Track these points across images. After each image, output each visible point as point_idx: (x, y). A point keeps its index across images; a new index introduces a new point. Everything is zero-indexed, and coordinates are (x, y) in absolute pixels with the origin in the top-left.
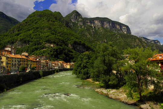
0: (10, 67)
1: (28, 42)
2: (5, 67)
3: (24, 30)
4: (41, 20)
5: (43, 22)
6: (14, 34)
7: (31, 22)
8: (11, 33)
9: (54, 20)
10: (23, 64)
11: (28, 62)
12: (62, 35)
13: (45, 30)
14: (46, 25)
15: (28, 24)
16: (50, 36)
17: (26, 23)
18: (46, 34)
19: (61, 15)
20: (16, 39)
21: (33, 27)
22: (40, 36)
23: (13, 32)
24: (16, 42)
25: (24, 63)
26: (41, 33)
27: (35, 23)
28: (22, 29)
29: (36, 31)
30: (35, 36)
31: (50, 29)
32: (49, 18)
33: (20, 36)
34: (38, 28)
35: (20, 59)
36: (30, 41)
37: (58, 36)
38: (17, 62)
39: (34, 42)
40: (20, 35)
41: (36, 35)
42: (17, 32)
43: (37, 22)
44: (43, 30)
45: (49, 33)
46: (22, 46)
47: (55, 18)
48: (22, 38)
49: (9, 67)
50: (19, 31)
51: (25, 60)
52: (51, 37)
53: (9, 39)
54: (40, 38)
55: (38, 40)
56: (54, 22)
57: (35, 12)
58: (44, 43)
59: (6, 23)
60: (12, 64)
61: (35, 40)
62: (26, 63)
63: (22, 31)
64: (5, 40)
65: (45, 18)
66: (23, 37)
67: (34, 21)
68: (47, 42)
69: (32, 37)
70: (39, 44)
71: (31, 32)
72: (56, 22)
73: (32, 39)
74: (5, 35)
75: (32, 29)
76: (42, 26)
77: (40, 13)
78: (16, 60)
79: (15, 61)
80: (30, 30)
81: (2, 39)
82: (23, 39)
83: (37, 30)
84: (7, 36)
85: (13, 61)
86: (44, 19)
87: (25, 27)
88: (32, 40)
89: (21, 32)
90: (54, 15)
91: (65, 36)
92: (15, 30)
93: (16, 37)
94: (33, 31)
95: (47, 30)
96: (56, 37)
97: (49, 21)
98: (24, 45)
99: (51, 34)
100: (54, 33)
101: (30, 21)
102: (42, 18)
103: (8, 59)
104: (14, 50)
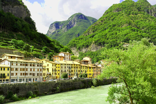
0: (59, 74)
1: (104, 44)
2: (52, 74)
3: (99, 30)
4: (119, 15)
5: (121, 17)
6: (89, 36)
7: (107, 20)
8: (86, 35)
9: (137, 11)
10: (76, 71)
11: (81, 68)
12: (147, 30)
13: (124, 27)
14: (124, 20)
15: (104, 22)
16: (130, 33)
17: (102, 21)
18: (125, 32)
19: (148, 3)
20: (90, 41)
21: (109, 25)
22: (117, 35)
23: (89, 34)
24: (91, 45)
25: (76, 69)
26: (118, 32)
27: (112, 20)
28: (97, 29)
29: (112, 30)
30: (111, 36)
31: (130, 25)
32: (129, 11)
33: (95, 38)
34: (114, 25)
35: (70, 65)
36: (105, 43)
37: (140, 32)
38: (67, 69)
39: (109, 43)
40: (95, 36)
41: (112, 34)
42: (92, 34)
43: (115, 18)
44: (122, 27)
45: (128, 30)
46: (97, 49)
47: (138, 9)
48: (96, 39)
49: (57, 74)
50: (94, 32)
51: (78, 66)
52: (130, 35)
53: (84, 42)
54: (117, 37)
55: (114, 40)
56: (136, 14)
57: (112, 6)
58: (121, 43)
59: (85, 24)
60: (61, 71)
61: (111, 40)
62: (80, 69)
63: (98, 31)
64: (80, 44)
65: (124, 11)
66: (98, 39)
67: (110, 18)
68: (125, 42)
69: (108, 37)
70: (115, 45)
71: (107, 31)
72: (139, 15)
73: (108, 39)
74: (80, 39)
75: (108, 28)
76: (120, 22)
77: (118, 6)
78: (67, 67)
79: (65, 68)
80: (106, 29)
81: (77, 43)
82: (98, 41)
83: (114, 28)
84: (82, 39)
85: (62, 68)
86: (123, 13)
87: (101, 26)
88: (108, 41)
89: (96, 32)
90: (137, 6)
91: (152, 30)
92: (90, 32)
93: (90, 39)
94: (109, 30)
95: (126, 26)
96: (137, 34)
97: (130, 14)
98: (99, 47)
99: (131, 31)
100: (135, 29)
101: (107, 17)
102: (121, 12)
103: (56, 66)
104: (68, 55)
